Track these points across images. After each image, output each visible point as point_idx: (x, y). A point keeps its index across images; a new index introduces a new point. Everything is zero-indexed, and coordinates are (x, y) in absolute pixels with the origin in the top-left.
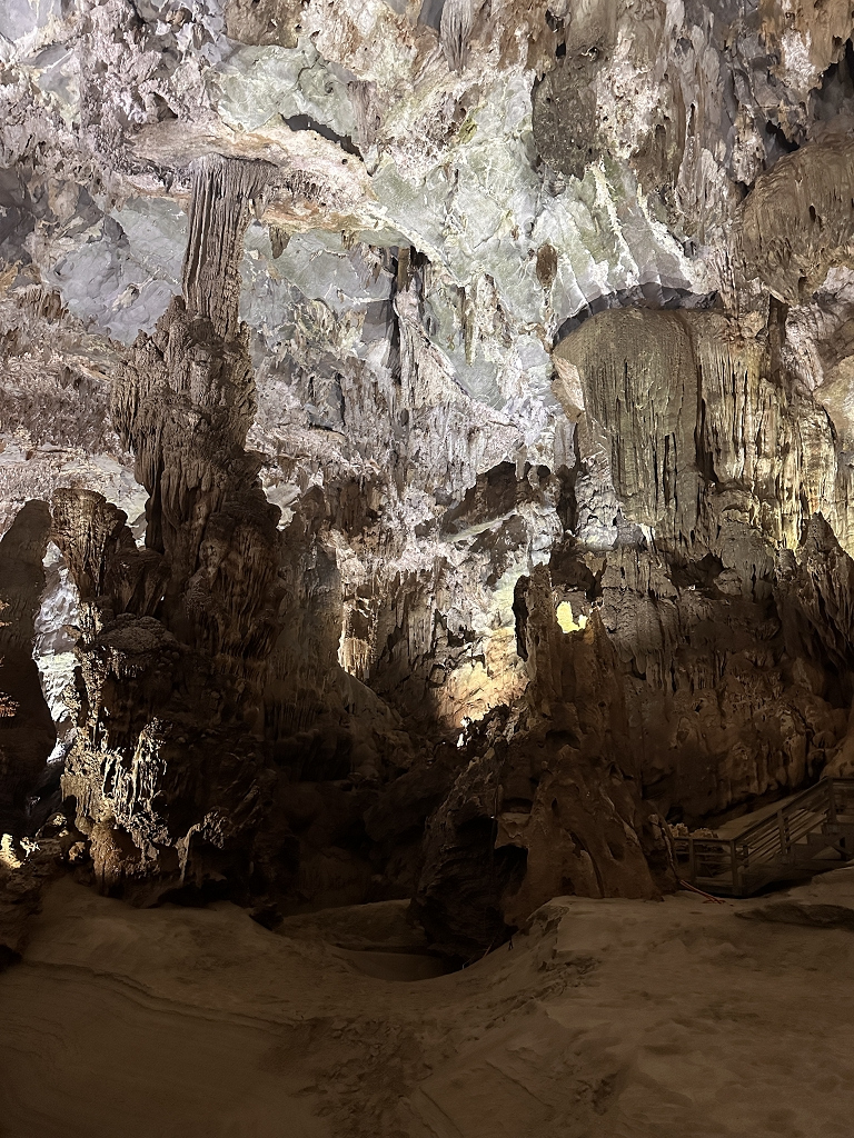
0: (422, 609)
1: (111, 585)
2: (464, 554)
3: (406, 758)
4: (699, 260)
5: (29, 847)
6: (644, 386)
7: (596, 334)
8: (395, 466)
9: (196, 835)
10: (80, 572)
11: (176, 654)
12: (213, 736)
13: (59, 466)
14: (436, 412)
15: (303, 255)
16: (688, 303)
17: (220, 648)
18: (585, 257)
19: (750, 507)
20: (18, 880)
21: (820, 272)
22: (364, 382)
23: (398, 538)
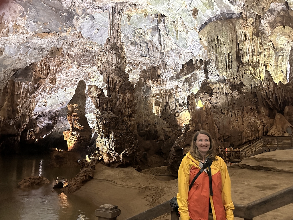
0: (172, 98)
1: (101, 105)
2: (182, 84)
3: (170, 134)
4: (236, 5)
5: (92, 158)
6: (222, 40)
7: (209, 28)
8: (163, 64)
9: (123, 154)
10: (95, 102)
11: (116, 118)
12: (124, 134)
13: (85, 70)
14: (171, 51)
15: (135, 18)
16: (234, 16)
17: (124, 116)
18: (205, 9)
19: (250, 70)
20: (91, 164)
21: (268, 6)
22: (153, 44)
23: (165, 81)
